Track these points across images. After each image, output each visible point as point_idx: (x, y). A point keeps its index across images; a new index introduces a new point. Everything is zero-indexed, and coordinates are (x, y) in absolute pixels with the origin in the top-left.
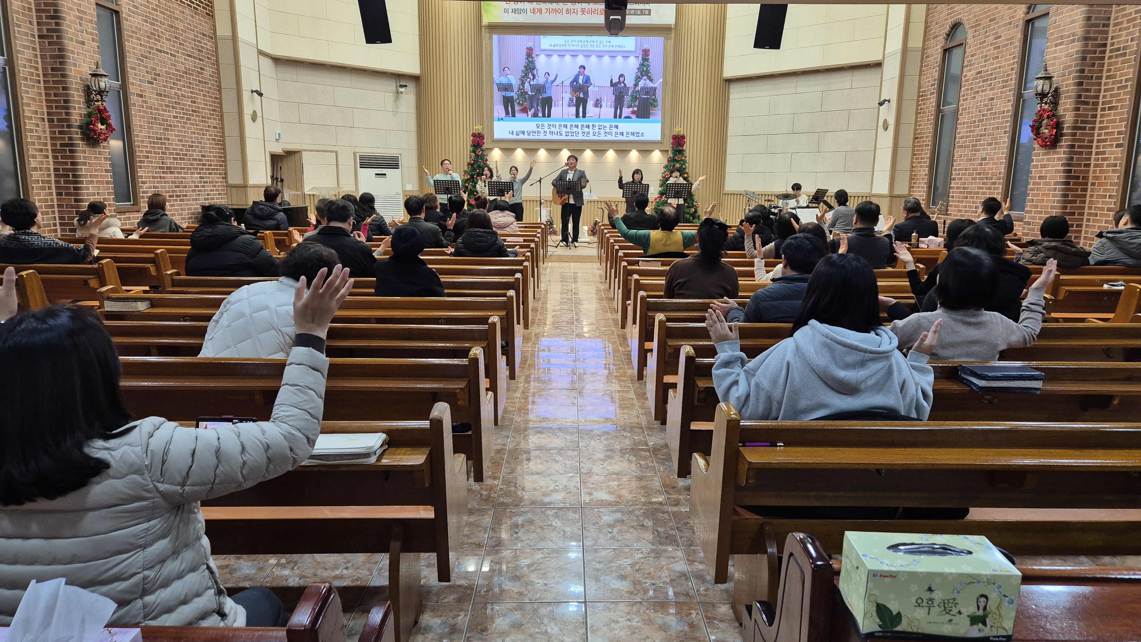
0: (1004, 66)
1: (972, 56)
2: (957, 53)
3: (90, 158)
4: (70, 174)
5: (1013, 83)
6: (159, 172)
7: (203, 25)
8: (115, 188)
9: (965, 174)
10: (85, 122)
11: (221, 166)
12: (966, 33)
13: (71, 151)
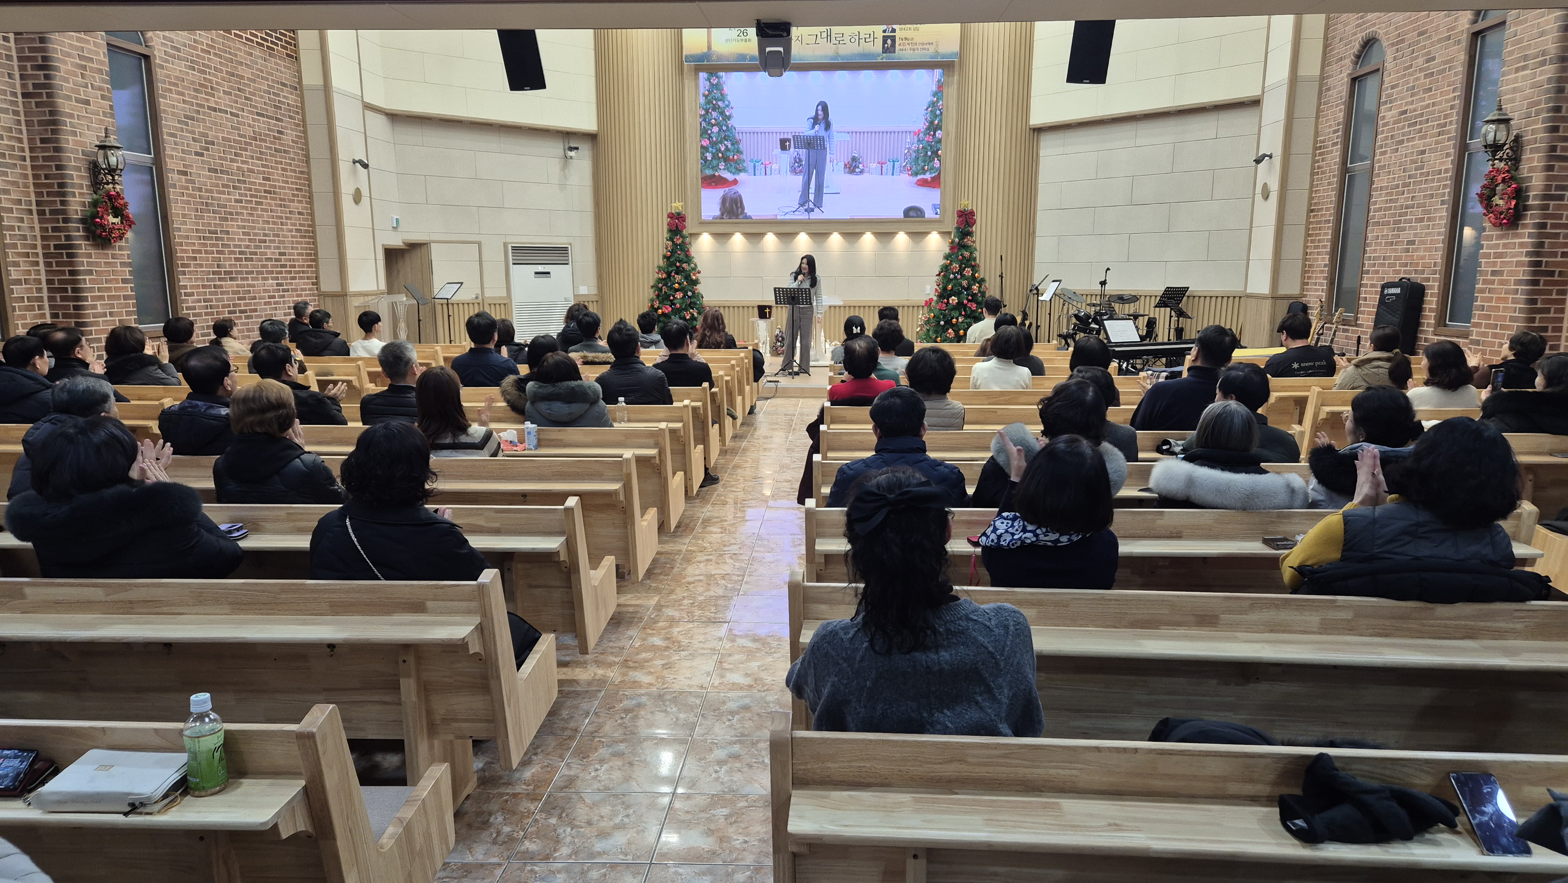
0: (1440, 103)
1: (1393, 87)
2: (1371, 84)
3: (97, 264)
4: (69, 287)
5: (1453, 128)
6: (213, 280)
7: (281, 69)
8: (138, 305)
9: (1383, 265)
10: (88, 214)
11: (309, 266)
12: (1383, 54)
13: (70, 255)
